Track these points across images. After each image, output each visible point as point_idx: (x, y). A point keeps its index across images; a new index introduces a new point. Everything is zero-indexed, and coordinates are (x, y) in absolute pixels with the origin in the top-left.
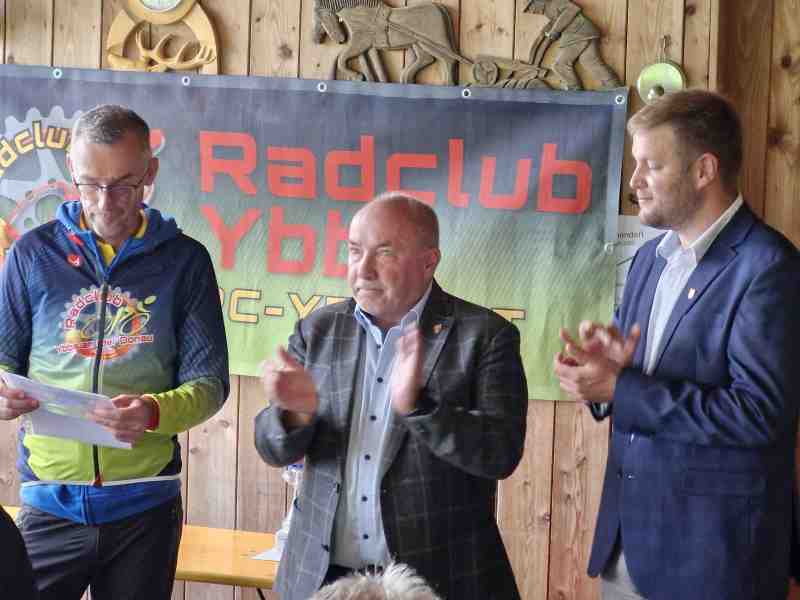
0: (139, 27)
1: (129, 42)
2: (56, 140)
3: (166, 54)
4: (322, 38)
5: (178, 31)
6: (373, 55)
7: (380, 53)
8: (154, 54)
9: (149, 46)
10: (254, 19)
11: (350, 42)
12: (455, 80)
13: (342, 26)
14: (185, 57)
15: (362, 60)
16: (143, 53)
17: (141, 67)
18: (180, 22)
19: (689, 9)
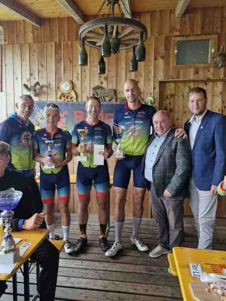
0: (62, 94)
1: (61, 96)
3: (67, 98)
5: (69, 95)
6: (102, 97)
7: (104, 97)
8: (65, 98)
9: (64, 97)
10: (82, 92)
12: (116, 101)
13: (97, 93)
14: (70, 99)
16: (63, 98)
17: (63, 101)
18: (69, 93)
19: (154, 88)
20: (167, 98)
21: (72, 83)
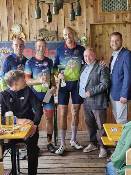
0: (14, 35)
1: (13, 38)
2: (3, 51)
4: (40, 36)
5: (20, 36)
6: (47, 38)
10: (30, 34)
11: (44, 36)
12: (58, 40)
13: (42, 34)
15: (45, 38)
18: (20, 34)
19: (87, 30)
20: (97, 36)
21: (22, 26)
